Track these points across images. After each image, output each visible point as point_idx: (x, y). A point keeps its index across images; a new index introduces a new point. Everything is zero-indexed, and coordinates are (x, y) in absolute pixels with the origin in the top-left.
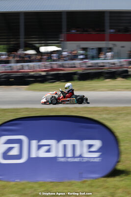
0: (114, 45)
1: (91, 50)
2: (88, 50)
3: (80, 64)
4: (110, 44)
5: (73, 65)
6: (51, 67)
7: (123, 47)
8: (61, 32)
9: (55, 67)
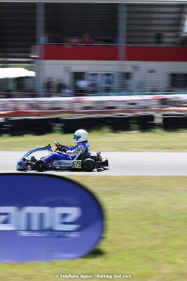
0: (136, 68)
1: (90, 77)
2: (86, 76)
3: (69, 102)
4: (128, 66)
5: (56, 106)
6: (15, 109)
7: (152, 72)
8: (34, 41)
9: (22, 107)
